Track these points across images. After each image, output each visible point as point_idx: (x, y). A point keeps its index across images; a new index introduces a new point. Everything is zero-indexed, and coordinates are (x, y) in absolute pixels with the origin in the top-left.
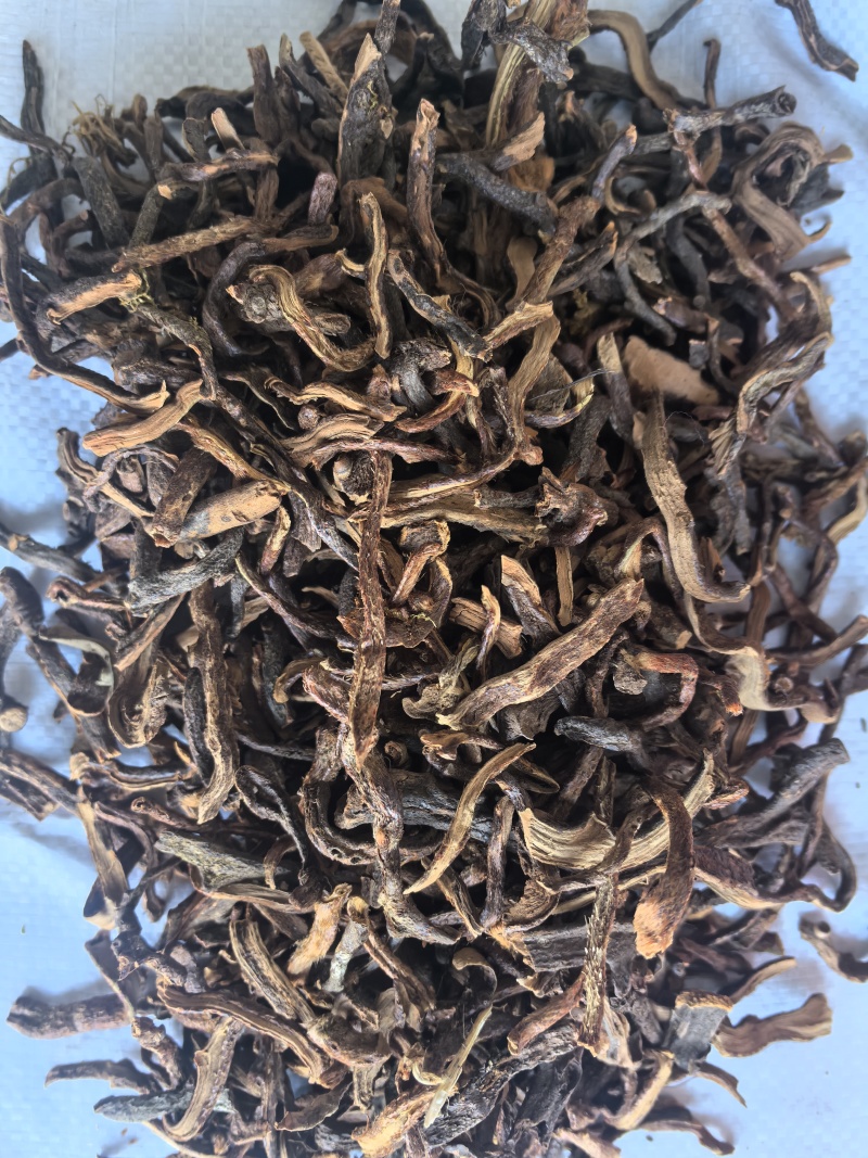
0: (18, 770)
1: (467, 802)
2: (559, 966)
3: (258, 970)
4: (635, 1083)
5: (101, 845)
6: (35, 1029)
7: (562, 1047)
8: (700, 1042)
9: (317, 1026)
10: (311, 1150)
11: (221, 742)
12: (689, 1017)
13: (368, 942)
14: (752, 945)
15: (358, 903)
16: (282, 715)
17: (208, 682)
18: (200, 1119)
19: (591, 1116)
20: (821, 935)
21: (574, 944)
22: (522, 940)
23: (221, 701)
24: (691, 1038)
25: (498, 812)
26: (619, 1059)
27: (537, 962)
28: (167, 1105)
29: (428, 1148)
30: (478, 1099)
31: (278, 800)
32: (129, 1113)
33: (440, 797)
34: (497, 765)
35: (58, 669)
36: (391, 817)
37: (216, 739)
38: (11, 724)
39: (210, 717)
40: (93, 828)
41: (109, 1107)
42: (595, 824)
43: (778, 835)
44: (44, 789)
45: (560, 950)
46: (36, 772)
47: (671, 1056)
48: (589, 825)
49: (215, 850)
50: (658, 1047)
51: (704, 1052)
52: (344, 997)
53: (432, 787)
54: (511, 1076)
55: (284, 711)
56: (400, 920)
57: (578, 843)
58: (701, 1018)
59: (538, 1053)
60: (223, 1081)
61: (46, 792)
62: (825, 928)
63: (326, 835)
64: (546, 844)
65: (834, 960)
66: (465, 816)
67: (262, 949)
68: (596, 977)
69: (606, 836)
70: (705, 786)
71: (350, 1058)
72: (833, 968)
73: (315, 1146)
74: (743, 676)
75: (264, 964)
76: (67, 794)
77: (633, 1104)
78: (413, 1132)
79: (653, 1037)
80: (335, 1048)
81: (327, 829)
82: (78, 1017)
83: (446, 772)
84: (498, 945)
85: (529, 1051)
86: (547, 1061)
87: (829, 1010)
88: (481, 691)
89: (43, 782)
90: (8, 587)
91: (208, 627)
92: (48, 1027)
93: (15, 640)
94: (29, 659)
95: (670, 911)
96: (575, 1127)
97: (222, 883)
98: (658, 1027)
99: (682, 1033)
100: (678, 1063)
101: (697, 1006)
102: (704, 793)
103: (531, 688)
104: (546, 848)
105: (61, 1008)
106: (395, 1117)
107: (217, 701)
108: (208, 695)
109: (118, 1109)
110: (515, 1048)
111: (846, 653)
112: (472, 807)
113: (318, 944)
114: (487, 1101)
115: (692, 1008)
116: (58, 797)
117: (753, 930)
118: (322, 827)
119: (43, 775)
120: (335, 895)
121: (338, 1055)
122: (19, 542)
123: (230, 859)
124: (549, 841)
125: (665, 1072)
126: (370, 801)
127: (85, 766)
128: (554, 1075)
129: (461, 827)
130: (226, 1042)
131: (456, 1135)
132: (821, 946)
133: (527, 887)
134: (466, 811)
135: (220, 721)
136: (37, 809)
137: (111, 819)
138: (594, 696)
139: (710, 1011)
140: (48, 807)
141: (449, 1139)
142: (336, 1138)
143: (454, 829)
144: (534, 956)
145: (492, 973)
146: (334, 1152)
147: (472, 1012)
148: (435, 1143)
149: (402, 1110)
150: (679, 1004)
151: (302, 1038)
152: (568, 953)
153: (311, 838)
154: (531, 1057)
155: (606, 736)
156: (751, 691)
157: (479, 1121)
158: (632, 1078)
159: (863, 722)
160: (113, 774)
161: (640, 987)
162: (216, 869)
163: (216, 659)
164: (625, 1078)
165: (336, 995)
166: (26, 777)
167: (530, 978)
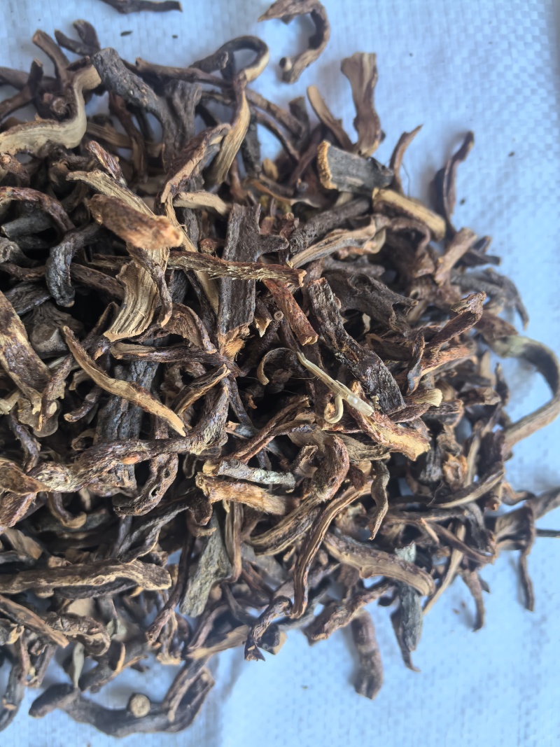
0: (172, 703)
1: (108, 386)
2: (252, 302)
3: (285, 537)
4: (401, 219)
5: (225, 642)
6: (376, 680)
7: (326, 294)
8: (366, 167)
9: (318, 494)
10: (443, 484)
11: (97, 575)
12: (342, 178)
13: (244, 457)
14: (300, 123)
15: (208, 469)
16: (101, 517)
17: (56, 584)
18: (416, 572)
19: (423, 256)
20: (289, 65)
21: (237, 287)
22: (224, 335)
23: (71, 574)
24: (363, 173)
25: (120, 357)
26: (367, 237)
27: (244, 321)
28: (410, 595)
29: (404, 406)
30: (365, 365)
31: (142, 528)
32: (414, 625)
33: (111, 405)
34: (83, 359)
35: (98, 676)
36: (112, 452)
37: (94, 579)
38: (143, 706)
39: (79, 584)
40: (213, 648)
41: (410, 640)
42: (126, 274)
43: (186, 107)
44: (189, 682)
45: (238, 300)
46: (175, 689)
47: (376, 191)
48: (125, 281)
49: (195, 572)
50: (370, 201)
51: (374, 163)
52: (298, 471)
53: (103, 413)
54: (348, 337)
55: (97, 516)
56: (207, 439)
57: (137, 290)
58: (342, 168)
59: (330, 314)
60: (386, 555)
61: (192, 680)
62: (283, 62)
63: (140, 501)
64: (133, 319)
65: (310, 54)
66: (118, 386)
67: (268, 534)
68: (250, 271)
69: (134, 265)
70: (96, 179)
71: (341, 467)
72: (318, 54)
73: (438, 482)
74: (49, 141)
75: (280, 533)
76: (192, 665)
77: (419, 220)
78: (395, 418)
79: (362, 206)
80: (333, 480)
81: (135, 500)
82: (364, 650)
83: (93, 401)
84: (242, 350)
85: (328, 322)
86: (339, 307)
87: (353, 57)
88: (14, 376)
89: (183, 683)
90: (40, 711)
91: (20, 582)
92: (373, 671)
93: (87, 701)
94: (103, 690)
95: (130, 220)
96: (430, 271)
97: (226, 563)
98: (354, 202)
99: (359, 182)
100: (387, 184)
101: (329, 171)
102: (104, 178)
103: (8, 334)
104: (137, 319)
105: (361, 661)
106: (379, 434)
107: (69, 577)
108: (65, 584)
109: (411, 634)
110: (311, 338)
111: (64, 50)
112: (111, 381)
113: (250, 496)
114: (367, 357)
115: (331, 176)
116: (196, 671)
117: (287, 122)
118: (133, 505)
119: (178, 684)
120: (203, 487)
121: (340, 478)
122: (8, 703)
123: (203, 559)
124: (132, 316)
125: (390, 196)
126: (102, 469)
127: (166, 655)
128: (359, 297)
129: (127, 391)
130: (355, 553)
131: (394, 382)
132: (298, 65)
133: (176, 333)
134: (115, 386)
135: (84, 575)
136: (206, 686)
137: (203, 637)
138: (33, 275)
139: (333, 160)
140: (205, 678)
141: (397, 388)
142: (430, 467)
143: (127, 396)
144: (239, 324)
145: (273, 353)
146: (442, 467)
147: (300, 369)
148: (399, 401)
149: (372, 429)
150: (331, 185)
151: (332, 504)
152: (242, 292)
153: (146, 512)
154: (333, 320)
155: (55, 267)
156: (60, 134)
157: (382, 364)
158: (395, 223)
159: (124, 34)
160: (169, 636)
161: (293, 225)
162: (213, 570)
163: (41, 578)
164: (396, 228)
165: (297, 478)
166: (179, 697)
167: (258, 326)
